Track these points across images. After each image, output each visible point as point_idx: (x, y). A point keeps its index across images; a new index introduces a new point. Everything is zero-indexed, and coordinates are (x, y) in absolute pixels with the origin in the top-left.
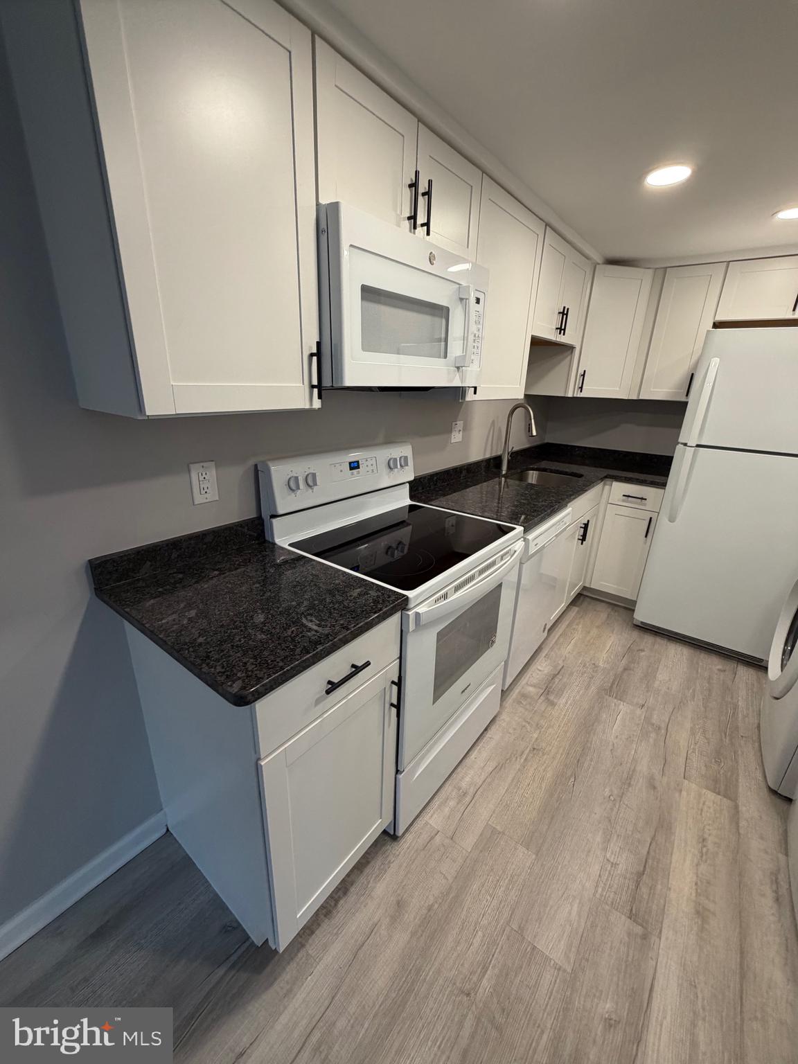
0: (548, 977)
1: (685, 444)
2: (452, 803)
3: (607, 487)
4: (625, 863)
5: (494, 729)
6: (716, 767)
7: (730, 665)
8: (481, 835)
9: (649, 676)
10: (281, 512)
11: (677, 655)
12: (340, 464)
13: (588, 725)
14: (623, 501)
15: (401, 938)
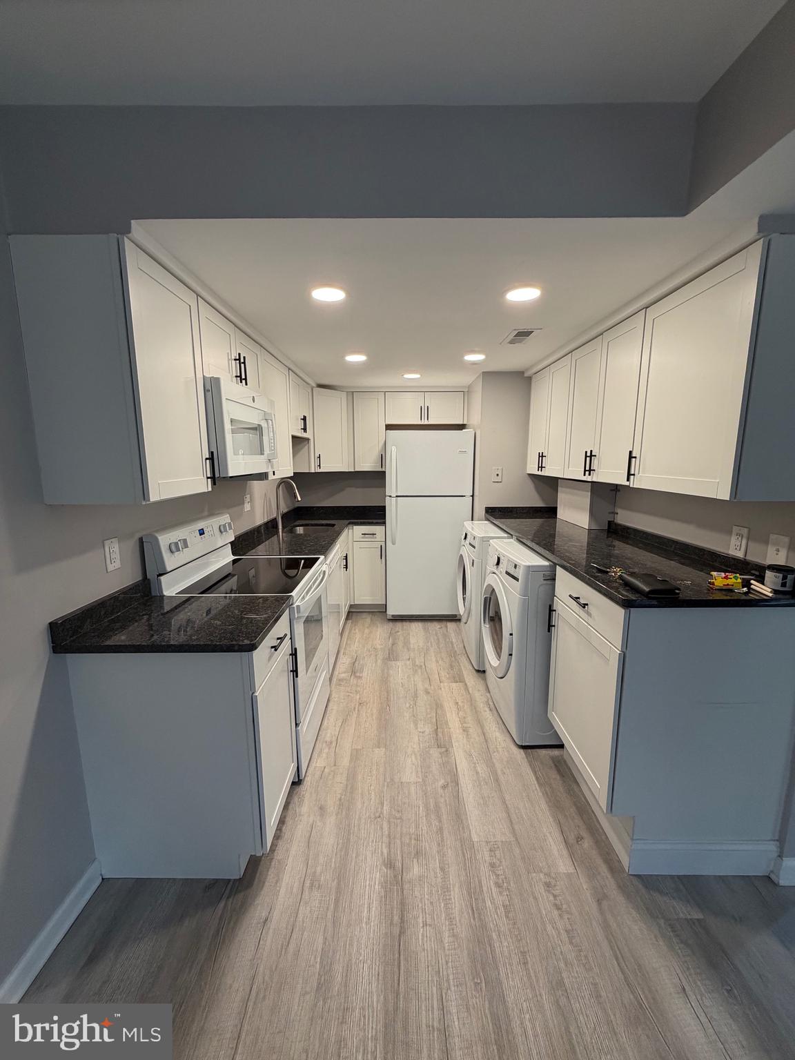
0: (413, 789)
1: (390, 496)
2: (326, 750)
3: (350, 531)
4: (428, 729)
5: (331, 704)
6: (452, 672)
7: (443, 624)
8: (351, 755)
9: (406, 643)
10: (169, 570)
11: (416, 627)
12: (194, 531)
13: (384, 680)
14: (363, 538)
15: (331, 821)
